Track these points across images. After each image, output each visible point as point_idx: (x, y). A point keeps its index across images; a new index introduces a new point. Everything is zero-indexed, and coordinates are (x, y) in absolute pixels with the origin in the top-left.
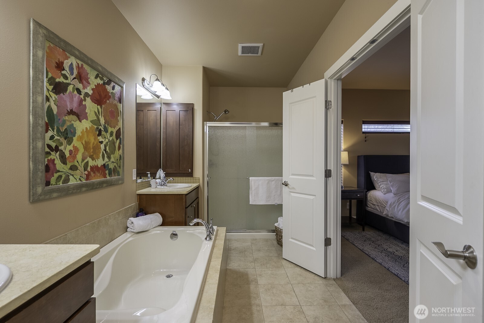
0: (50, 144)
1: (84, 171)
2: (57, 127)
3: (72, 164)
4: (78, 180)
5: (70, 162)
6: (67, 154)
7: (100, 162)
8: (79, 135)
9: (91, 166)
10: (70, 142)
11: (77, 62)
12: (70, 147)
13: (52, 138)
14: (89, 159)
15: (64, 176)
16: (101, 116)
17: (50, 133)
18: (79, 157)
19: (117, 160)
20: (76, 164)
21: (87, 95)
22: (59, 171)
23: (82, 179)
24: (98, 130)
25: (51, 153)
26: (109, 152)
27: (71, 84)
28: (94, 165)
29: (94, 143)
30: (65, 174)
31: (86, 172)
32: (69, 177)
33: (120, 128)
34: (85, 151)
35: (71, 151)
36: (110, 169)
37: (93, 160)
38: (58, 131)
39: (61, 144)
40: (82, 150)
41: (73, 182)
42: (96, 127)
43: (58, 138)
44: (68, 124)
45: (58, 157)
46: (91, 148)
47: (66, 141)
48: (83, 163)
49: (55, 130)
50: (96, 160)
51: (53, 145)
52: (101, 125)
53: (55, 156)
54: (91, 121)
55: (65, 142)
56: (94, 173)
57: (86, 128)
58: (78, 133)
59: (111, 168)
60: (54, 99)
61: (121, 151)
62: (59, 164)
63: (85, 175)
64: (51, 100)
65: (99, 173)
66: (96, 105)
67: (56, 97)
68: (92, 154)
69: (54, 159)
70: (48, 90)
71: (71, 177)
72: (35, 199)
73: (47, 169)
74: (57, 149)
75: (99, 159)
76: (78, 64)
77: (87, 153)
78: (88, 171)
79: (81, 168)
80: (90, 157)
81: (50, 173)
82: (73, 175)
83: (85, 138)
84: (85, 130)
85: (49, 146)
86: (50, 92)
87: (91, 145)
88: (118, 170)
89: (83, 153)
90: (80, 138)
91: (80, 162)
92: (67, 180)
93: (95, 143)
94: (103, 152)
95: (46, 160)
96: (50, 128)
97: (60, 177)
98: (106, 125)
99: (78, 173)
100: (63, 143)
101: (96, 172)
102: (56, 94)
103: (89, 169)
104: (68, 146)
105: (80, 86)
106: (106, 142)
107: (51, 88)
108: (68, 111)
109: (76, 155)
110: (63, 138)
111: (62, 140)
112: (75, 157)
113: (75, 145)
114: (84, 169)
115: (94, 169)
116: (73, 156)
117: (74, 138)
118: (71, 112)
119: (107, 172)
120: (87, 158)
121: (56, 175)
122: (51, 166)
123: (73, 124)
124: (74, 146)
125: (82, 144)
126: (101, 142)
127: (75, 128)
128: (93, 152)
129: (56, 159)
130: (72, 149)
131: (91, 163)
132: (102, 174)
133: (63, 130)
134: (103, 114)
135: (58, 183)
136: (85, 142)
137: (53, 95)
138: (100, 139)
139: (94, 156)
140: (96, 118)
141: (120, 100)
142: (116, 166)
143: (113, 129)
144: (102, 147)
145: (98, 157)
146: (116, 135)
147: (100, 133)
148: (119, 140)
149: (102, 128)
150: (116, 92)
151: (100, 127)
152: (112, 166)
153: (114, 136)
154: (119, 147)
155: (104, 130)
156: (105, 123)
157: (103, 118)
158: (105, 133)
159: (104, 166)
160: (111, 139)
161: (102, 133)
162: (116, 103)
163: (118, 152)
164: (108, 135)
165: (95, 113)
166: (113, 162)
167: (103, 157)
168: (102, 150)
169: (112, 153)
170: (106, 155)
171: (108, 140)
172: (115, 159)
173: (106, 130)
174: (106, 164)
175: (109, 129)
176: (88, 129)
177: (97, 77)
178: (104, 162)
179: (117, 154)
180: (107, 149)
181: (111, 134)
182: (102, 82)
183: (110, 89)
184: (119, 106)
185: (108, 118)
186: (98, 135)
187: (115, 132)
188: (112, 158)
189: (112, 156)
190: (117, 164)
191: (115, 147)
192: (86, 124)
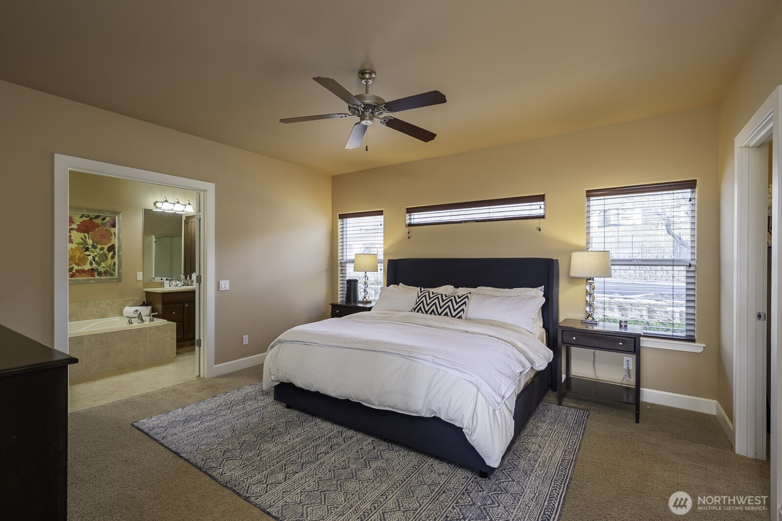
7: (87, 267)
9: (76, 270)
14: (73, 265)
16: (88, 239)
19: (110, 266)
21: (71, 229)
24: (85, 248)
26: (98, 260)
28: (79, 269)
29: (79, 256)
31: (71, 273)
33: (114, 245)
36: (99, 272)
37: (78, 266)
42: (82, 246)
50: (83, 266)
54: (77, 244)
56: (79, 273)
57: (72, 248)
59: (101, 272)
61: (116, 260)
63: (70, 275)
65: (85, 274)
66: (83, 234)
77: (72, 262)
80: (75, 264)
87: (77, 258)
93: (82, 256)
94: (91, 261)
98: (95, 244)
101: (82, 273)
103: (74, 271)
115: (80, 271)
119: (96, 273)
120: (72, 265)
126: (89, 255)
128: (78, 262)
131: (76, 267)
132: (90, 274)
134: (90, 238)
136: (71, 256)
138: (88, 253)
139: (80, 264)
140: (82, 241)
141: (114, 226)
142: (109, 270)
143: (104, 246)
144: (90, 258)
145: (85, 264)
146: (107, 249)
147: (87, 249)
148: (112, 253)
149: (89, 247)
150: (108, 221)
151: (87, 246)
152: (102, 270)
153: (106, 250)
154: (113, 257)
155: (92, 248)
156: (93, 243)
157: (91, 240)
158: (93, 249)
159: (92, 269)
160: (101, 252)
161: (90, 249)
162: (108, 228)
163: (110, 260)
164: (98, 250)
165: (82, 238)
166: (104, 267)
167: (91, 264)
168: (90, 260)
169: (103, 261)
170: (94, 263)
171: (97, 253)
172: (106, 265)
173: (94, 247)
174: (95, 269)
175: (99, 246)
176: (74, 248)
177: (81, 217)
178: (92, 267)
179: (109, 262)
180: (96, 259)
181: (102, 249)
182: (89, 219)
183: (99, 221)
184: (112, 230)
185: (96, 240)
186: (85, 251)
187: (106, 247)
188: (103, 264)
189: (102, 263)
190: (110, 268)
191: (107, 257)
192: (71, 246)
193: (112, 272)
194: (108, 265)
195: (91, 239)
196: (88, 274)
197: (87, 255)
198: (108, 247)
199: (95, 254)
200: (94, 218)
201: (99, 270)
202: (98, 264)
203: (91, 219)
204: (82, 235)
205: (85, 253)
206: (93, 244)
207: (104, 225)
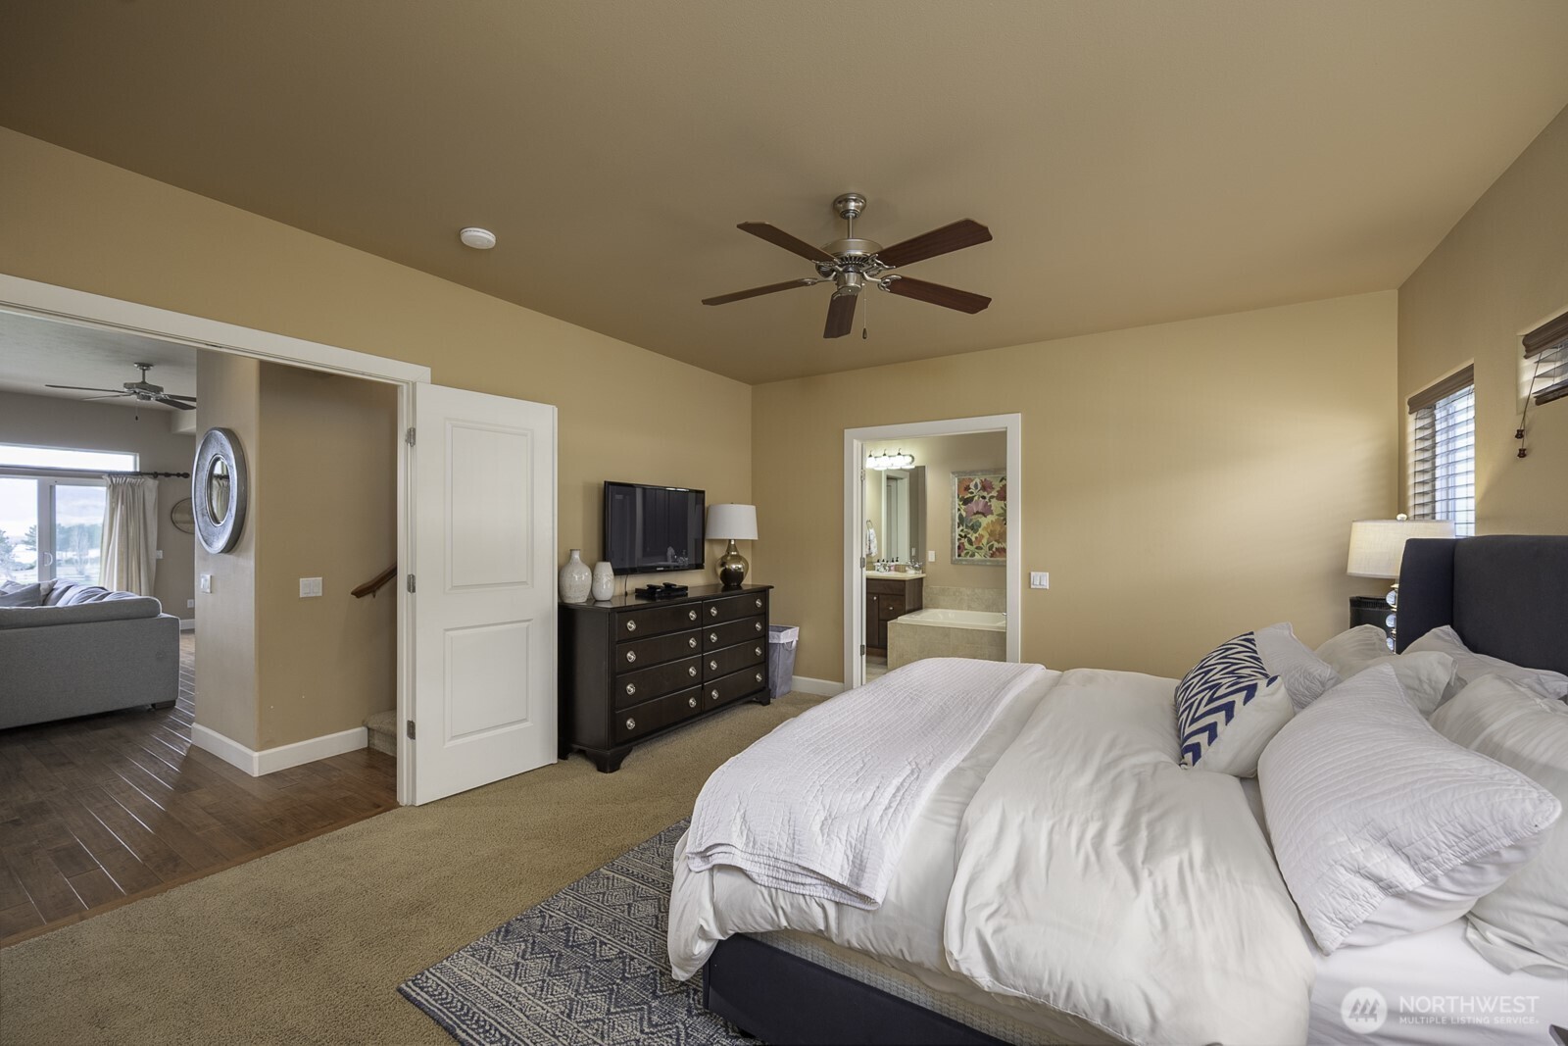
1: (989, 551)
2: (965, 524)
3: (978, 545)
4: (982, 556)
5: (975, 544)
6: (973, 539)
8: (985, 526)
9: (996, 548)
10: (976, 531)
11: (980, 480)
12: (977, 535)
13: (962, 530)
14: (994, 542)
15: (970, 553)
17: (961, 528)
18: (984, 541)
20: (981, 545)
21: (992, 497)
22: (967, 550)
23: (986, 556)
25: (962, 539)
27: (976, 495)
28: (1000, 547)
29: (1000, 531)
30: (972, 551)
31: (991, 552)
34: (990, 537)
35: (976, 538)
37: (999, 543)
38: (967, 527)
39: (969, 533)
40: (987, 536)
41: (977, 557)
42: (1002, 518)
43: (967, 530)
44: (974, 521)
46: (997, 534)
48: (988, 545)
49: (964, 526)
50: (1003, 543)
51: (963, 534)
53: (965, 541)
54: (997, 515)
55: (971, 532)
56: (1000, 552)
57: (992, 521)
58: (984, 524)
60: (963, 509)
62: (967, 545)
63: (990, 554)
64: (962, 511)
67: (965, 507)
70: (960, 505)
71: (976, 554)
72: (953, 562)
73: (960, 547)
74: (965, 537)
76: (982, 480)
77: (992, 538)
78: (993, 551)
79: (986, 548)
81: (961, 550)
82: (978, 553)
83: (991, 528)
84: (990, 522)
85: (960, 535)
87: (997, 532)
89: (988, 538)
90: (985, 529)
91: (985, 544)
92: (973, 555)
93: (1002, 530)
95: (958, 543)
97: (968, 553)
99: (982, 552)
101: (1003, 552)
102: (965, 505)
103: (994, 549)
104: (974, 534)
105: (985, 494)
107: (961, 503)
111: (970, 531)
112: (980, 541)
113: (980, 533)
114: (989, 549)
115: (1001, 550)
117: (979, 529)
118: (978, 513)
120: (991, 542)
121: (965, 552)
122: (962, 546)
123: (978, 520)
125: (987, 532)
127: (981, 522)
128: (999, 537)
129: (965, 543)
131: (996, 545)
133: (969, 525)
135: (966, 556)
136: (991, 530)
137: (963, 507)
139: (1001, 540)
140: (1003, 511)
165: (1002, 508)
176: (994, 521)
177: (1002, 480)
192: (990, 518)
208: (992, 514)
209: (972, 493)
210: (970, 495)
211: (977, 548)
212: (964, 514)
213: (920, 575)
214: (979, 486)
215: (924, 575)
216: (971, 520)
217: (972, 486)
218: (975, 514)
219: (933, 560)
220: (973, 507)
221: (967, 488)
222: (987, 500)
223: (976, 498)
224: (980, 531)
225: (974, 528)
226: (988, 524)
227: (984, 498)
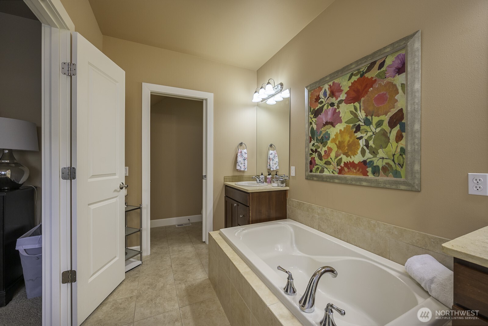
0: (312, 148)
1: (337, 166)
2: (316, 137)
3: (326, 160)
4: (331, 172)
5: (325, 159)
6: (323, 153)
7: (357, 158)
8: (333, 138)
9: (345, 162)
10: (324, 145)
11: (329, 85)
12: (326, 149)
13: (313, 145)
14: (342, 156)
15: (320, 168)
16: (359, 112)
17: (312, 142)
18: (333, 155)
19: (394, 155)
20: (330, 160)
21: (341, 102)
22: (317, 165)
23: (334, 172)
24: (355, 126)
25: (313, 153)
26: (373, 146)
27: (325, 104)
28: (349, 162)
29: (349, 141)
30: (321, 167)
31: (339, 167)
32: (324, 169)
33: (400, 110)
34: (339, 150)
35: (325, 151)
36: (375, 166)
37: (347, 157)
38: (317, 140)
39: (319, 147)
40: (335, 149)
41: (326, 173)
42: (351, 125)
43: (317, 144)
44: (324, 132)
45: (317, 156)
46: (346, 146)
47: (322, 145)
48: (336, 160)
49: (315, 140)
50: (352, 157)
51: (314, 149)
52: (360, 121)
53: (315, 155)
54: (346, 122)
56: (349, 168)
57: (340, 130)
58: (332, 136)
59: (378, 166)
60: (314, 121)
62: (317, 161)
63: (338, 170)
64: (313, 123)
65: (355, 170)
66: (352, 104)
67: (316, 119)
68: (347, 151)
69: (315, 157)
70: (311, 118)
71: (325, 169)
73: (311, 163)
74: (316, 151)
75: (356, 155)
76: (330, 85)
77: (340, 151)
78: (341, 167)
79: (334, 163)
80: (344, 154)
81: (312, 165)
82: (327, 168)
83: (340, 139)
84: (339, 132)
85: (312, 150)
86: (312, 119)
87: (347, 144)
88: (394, 169)
89: (336, 151)
90: (334, 140)
91: (333, 159)
92: (322, 171)
93: (351, 140)
94: (363, 148)
95: (310, 158)
96: (312, 140)
97: (318, 168)
98: (369, 117)
99: (331, 167)
100: (320, 146)
101: (351, 168)
102: (315, 118)
103: (342, 164)
104: (323, 148)
105: (333, 100)
106: (368, 137)
107: (312, 116)
108: (324, 124)
109: (330, 154)
110: (320, 143)
111: (320, 145)
113: (329, 146)
114: (337, 165)
115: (349, 165)
116: (328, 154)
117: (328, 141)
118: (327, 123)
119: (369, 170)
120: (340, 155)
121: (316, 167)
122: (313, 161)
123: (327, 132)
124: (328, 148)
125: (336, 144)
126: (361, 138)
127: (329, 133)
128: (347, 150)
129: (316, 157)
130: (327, 149)
131: (345, 159)
132: (361, 170)
133: (319, 138)
134: (362, 108)
135: (317, 172)
136: (339, 142)
137: (314, 120)
138: (359, 135)
139: (350, 153)
140: (352, 116)
141: (401, 69)
142: (392, 163)
143: (382, 117)
144: (362, 143)
145: (355, 154)
146: (389, 123)
147: (358, 129)
148: (398, 128)
149: (361, 124)
150: (389, 66)
151: (357, 124)
152: (380, 163)
153: (385, 126)
154: (399, 138)
155: (365, 124)
156: (366, 116)
157: (363, 112)
158: (366, 127)
159: (365, 162)
160: (378, 130)
161: (362, 128)
162: (390, 79)
163: (395, 144)
164: (373, 127)
165: (351, 112)
166: (383, 158)
167: (363, 153)
168: (361, 145)
169: (381, 147)
170: (367, 151)
171: (371, 133)
172: (387, 154)
173: (368, 122)
174: (368, 161)
175: (375, 120)
176: (343, 130)
177: (350, 78)
178: (365, 158)
179: (393, 147)
180: (371, 143)
181: (379, 124)
182: (359, 76)
183: (373, 74)
184: (399, 79)
185: (371, 109)
186: (355, 132)
187: (386, 119)
188: (381, 153)
189: (380, 151)
190: (393, 160)
191: (389, 138)
192: (340, 127)
193: (399, 168)
194: (391, 154)
195: (363, 110)
196: (359, 170)
197: (358, 138)
198: (391, 118)
199: (370, 134)
200: (366, 72)
201: (375, 165)
202: (374, 153)
203: (362, 75)
204: (351, 107)
205: (356, 134)
206: (366, 118)
207: (382, 76)
208: (340, 122)
209: (322, 102)
210: (320, 106)
211: (326, 163)
212: (315, 127)
213: (283, 188)
214: (328, 93)
215: (287, 188)
216: (321, 132)
217: (322, 96)
218: (324, 125)
219: (294, 175)
220: (323, 118)
221: (318, 98)
222: (335, 107)
223: (325, 107)
224: (330, 144)
225: (323, 141)
226: (336, 135)
227: (332, 105)
